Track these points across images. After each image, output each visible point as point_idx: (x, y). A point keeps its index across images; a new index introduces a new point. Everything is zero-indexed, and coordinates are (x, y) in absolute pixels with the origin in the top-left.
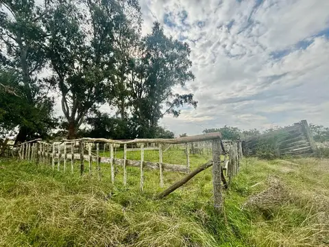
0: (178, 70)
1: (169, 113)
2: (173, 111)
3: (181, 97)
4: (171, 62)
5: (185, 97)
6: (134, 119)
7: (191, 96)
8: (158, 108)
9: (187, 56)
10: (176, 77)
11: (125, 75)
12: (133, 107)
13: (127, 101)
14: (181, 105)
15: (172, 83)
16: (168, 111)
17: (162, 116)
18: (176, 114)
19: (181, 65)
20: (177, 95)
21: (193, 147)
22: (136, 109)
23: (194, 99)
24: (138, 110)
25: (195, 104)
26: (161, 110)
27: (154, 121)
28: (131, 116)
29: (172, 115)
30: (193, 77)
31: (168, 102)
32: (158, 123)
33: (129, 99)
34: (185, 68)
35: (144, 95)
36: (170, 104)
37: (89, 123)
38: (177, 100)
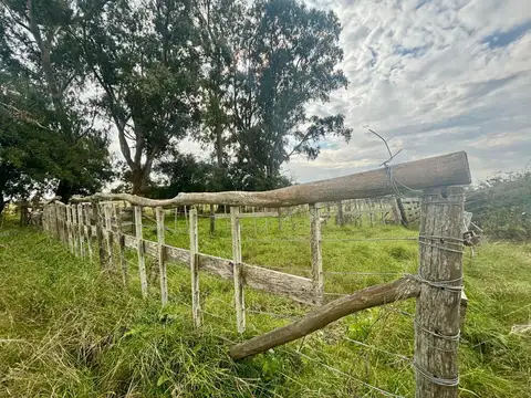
0: (317, 71)
1: (300, 151)
2: (306, 149)
3: (322, 122)
4: (304, 55)
5: (329, 121)
6: (240, 164)
7: (339, 120)
8: (280, 143)
9: (335, 41)
10: (313, 84)
11: (222, 87)
12: (238, 145)
13: (227, 134)
14: (321, 137)
15: (305, 96)
16: (297, 149)
17: (287, 158)
18: (312, 153)
19: (322, 61)
20: (315, 118)
21: (341, 212)
22: (243, 146)
23: (346, 124)
24: (247, 148)
25: (347, 134)
26: (285, 148)
27: (274, 167)
28: (234, 160)
29: (306, 155)
30: (344, 81)
31: (297, 133)
32: (280, 172)
33: (231, 130)
34: (329, 65)
35: (254, 121)
36: (302, 135)
37: (164, 172)
38: (314, 128)
